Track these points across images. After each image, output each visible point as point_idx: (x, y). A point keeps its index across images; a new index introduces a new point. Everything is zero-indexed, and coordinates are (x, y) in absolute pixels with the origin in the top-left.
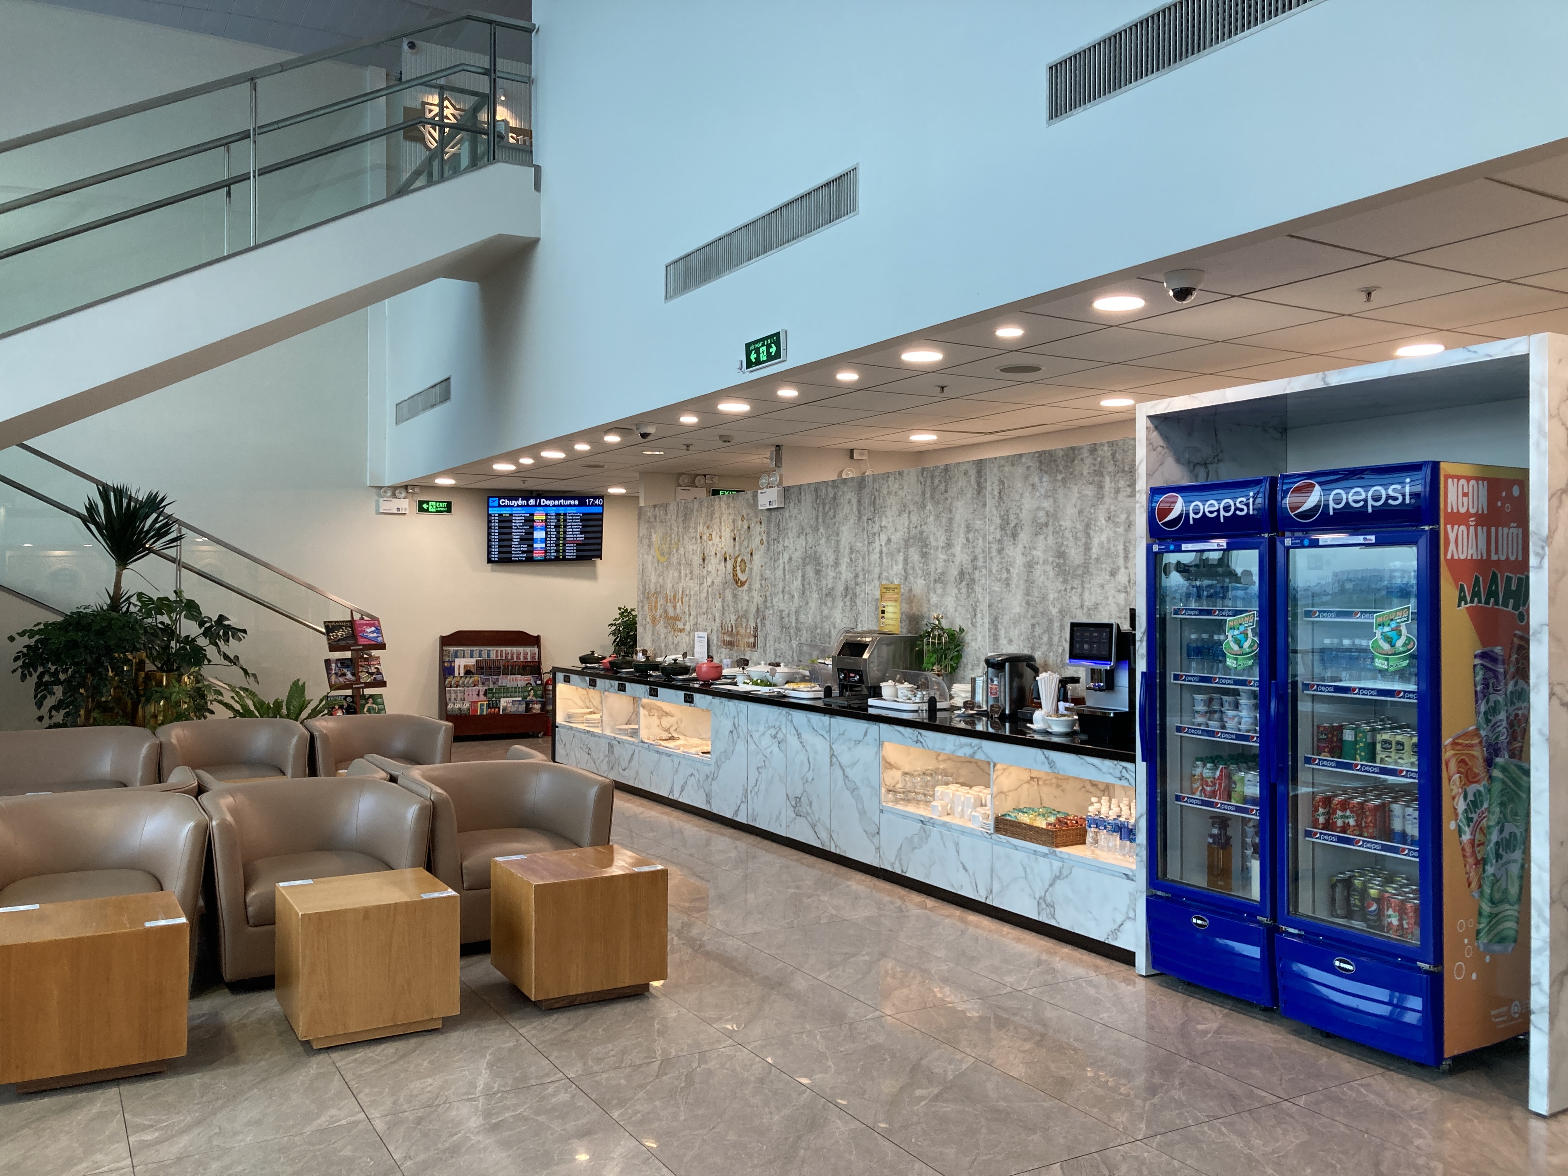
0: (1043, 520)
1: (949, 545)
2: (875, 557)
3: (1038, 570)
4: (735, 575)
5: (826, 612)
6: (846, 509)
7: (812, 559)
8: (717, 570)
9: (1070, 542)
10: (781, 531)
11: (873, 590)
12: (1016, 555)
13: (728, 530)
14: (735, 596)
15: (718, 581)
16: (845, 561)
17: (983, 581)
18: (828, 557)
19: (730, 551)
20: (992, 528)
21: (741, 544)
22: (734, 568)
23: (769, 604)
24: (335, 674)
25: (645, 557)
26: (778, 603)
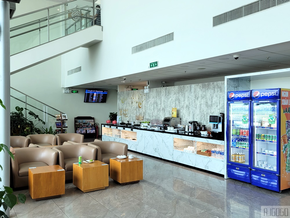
0: (203, 96)
2: (169, 103)
3: (202, 105)
4: (139, 106)
5: (158, 113)
6: (163, 93)
7: (156, 103)
8: (135, 105)
9: (209, 100)
10: (149, 97)
12: (198, 103)
13: (137, 97)
14: (139, 110)
15: (135, 107)
16: (163, 103)
17: (191, 107)
18: (159, 103)
19: (138, 101)
20: (193, 98)
21: (140, 100)
22: (139, 104)
23: (146, 111)
24: (57, 125)
25: (119, 102)
26: (148, 111)
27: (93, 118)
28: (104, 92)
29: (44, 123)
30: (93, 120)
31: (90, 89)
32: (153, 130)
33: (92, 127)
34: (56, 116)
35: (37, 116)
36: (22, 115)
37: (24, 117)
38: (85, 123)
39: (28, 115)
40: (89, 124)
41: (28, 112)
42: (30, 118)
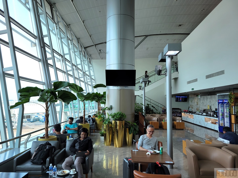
1: (212, 102)
2: (207, 103)
6: (205, 99)
7: (203, 103)
8: (196, 103)
10: (201, 100)
11: (207, 105)
14: (197, 106)
16: (205, 103)
18: (204, 103)
21: (197, 101)
24: (163, 112)
25: (190, 102)
26: (201, 106)
27: (180, 109)
28: (185, 96)
29: (157, 110)
30: (180, 110)
31: (178, 96)
32: (199, 114)
33: (179, 113)
34: (162, 107)
35: (154, 108)
36: (149, 107)
37: (150, 108)
38: (176, 111)
39: (151, 107)
40: (178, 112)
41: (151, 106)
42: (152, 108)
